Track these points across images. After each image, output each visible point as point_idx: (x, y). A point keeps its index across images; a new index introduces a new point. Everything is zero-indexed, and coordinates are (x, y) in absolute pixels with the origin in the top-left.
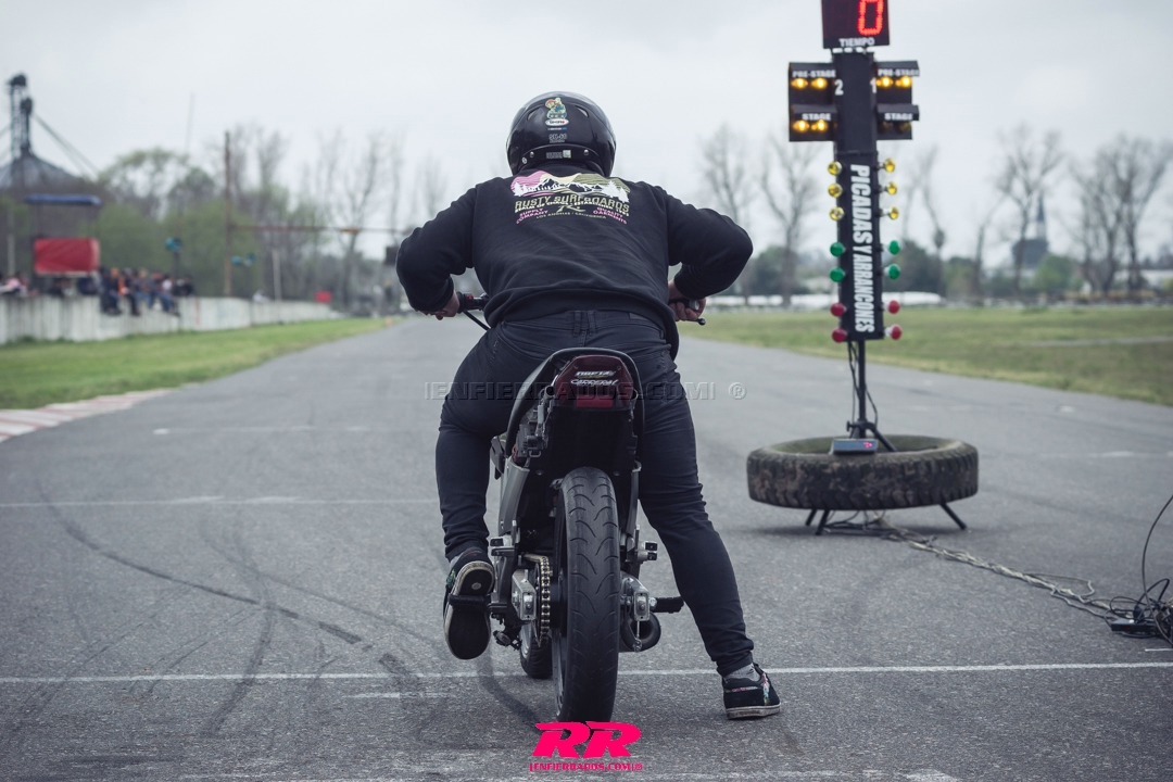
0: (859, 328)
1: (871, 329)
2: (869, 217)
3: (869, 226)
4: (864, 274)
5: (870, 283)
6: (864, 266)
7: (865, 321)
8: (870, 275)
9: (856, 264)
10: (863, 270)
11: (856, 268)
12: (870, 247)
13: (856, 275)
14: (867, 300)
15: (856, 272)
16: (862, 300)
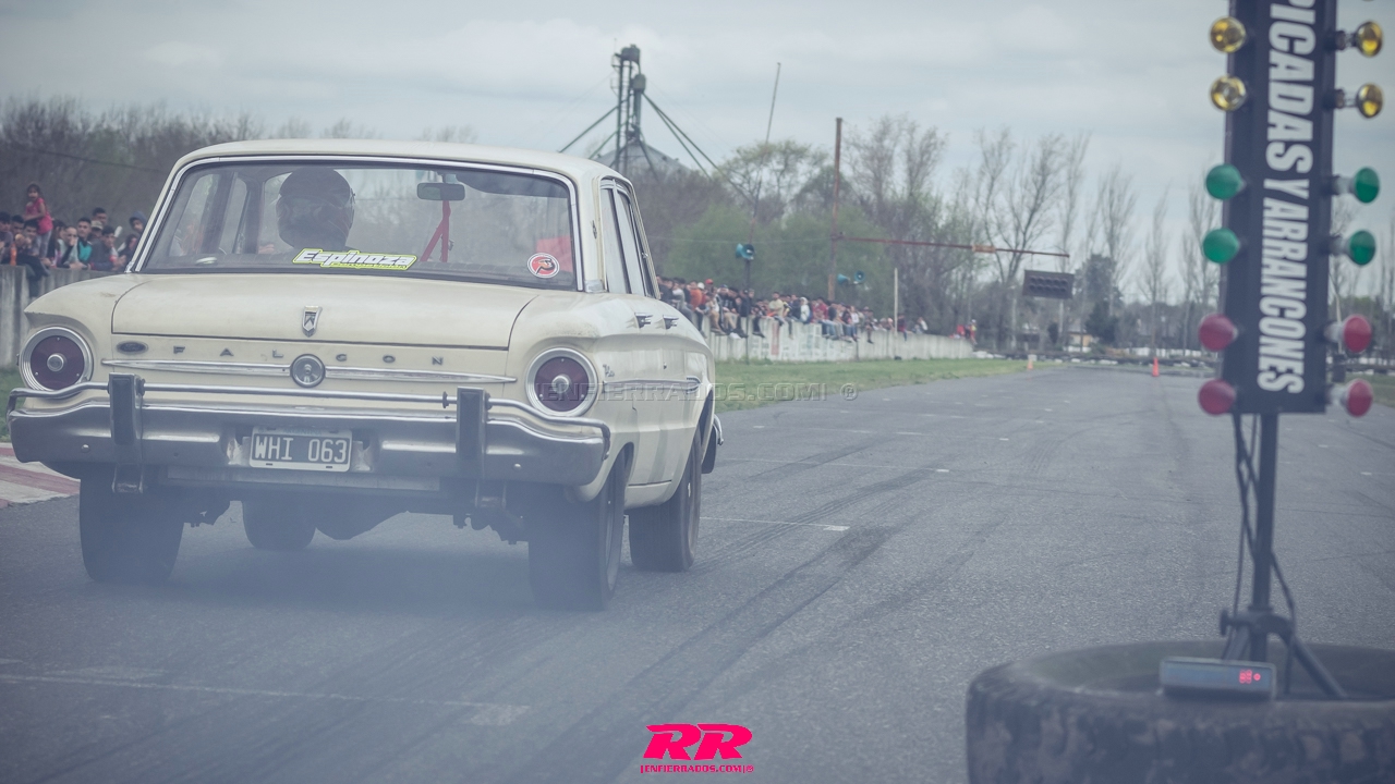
0: (1265, 381)
1: (1297, 386)
2: (1306, 107)
3: (1305, 130)
4: (1286, 249)
5: (1301, 271)
6: (1287, 229)
7: (1282, 365)
8: (1302, 251)
9: (1267, 223)
10: (1285, 239)
11: (1266, 232)
12: (1305, 183)
13: (1266, 252)
14: (1288, 314)
15: (1266, 242)
16: (1276, 312)
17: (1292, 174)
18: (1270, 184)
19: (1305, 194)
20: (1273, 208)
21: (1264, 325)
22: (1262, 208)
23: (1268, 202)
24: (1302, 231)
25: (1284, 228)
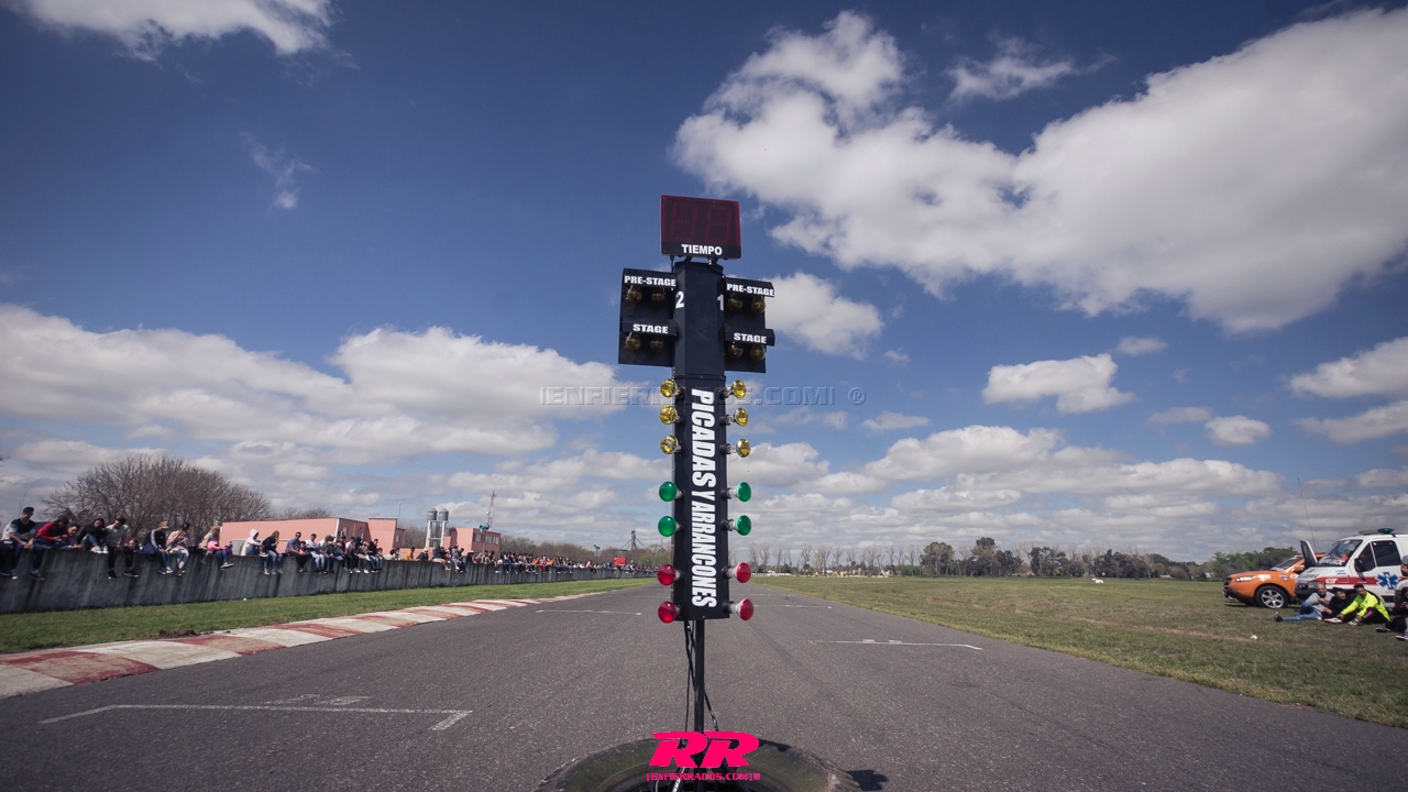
0: (696, 601)
1: (713, 603)
2: (712, 453)
3: (712, 465)
4: (704, 528)
5: (713, 539)
6: (704, 517)
7: (705, 592)
8: (713, 529)
9: (694, 514)
10: (704, 522)
11: (694, 519)
12: (713, 493)
13: (694, 529)
14: (707, 563)
15: (694, 524)
16: (700, 562)
17: (706, 488)
18: (694, 493)
19: (713, 499)
20: (697, 506)
21: (694, 569)
22: (691, 506)
23: (694, 503)
24: (713, 518)
25: (702, 517)
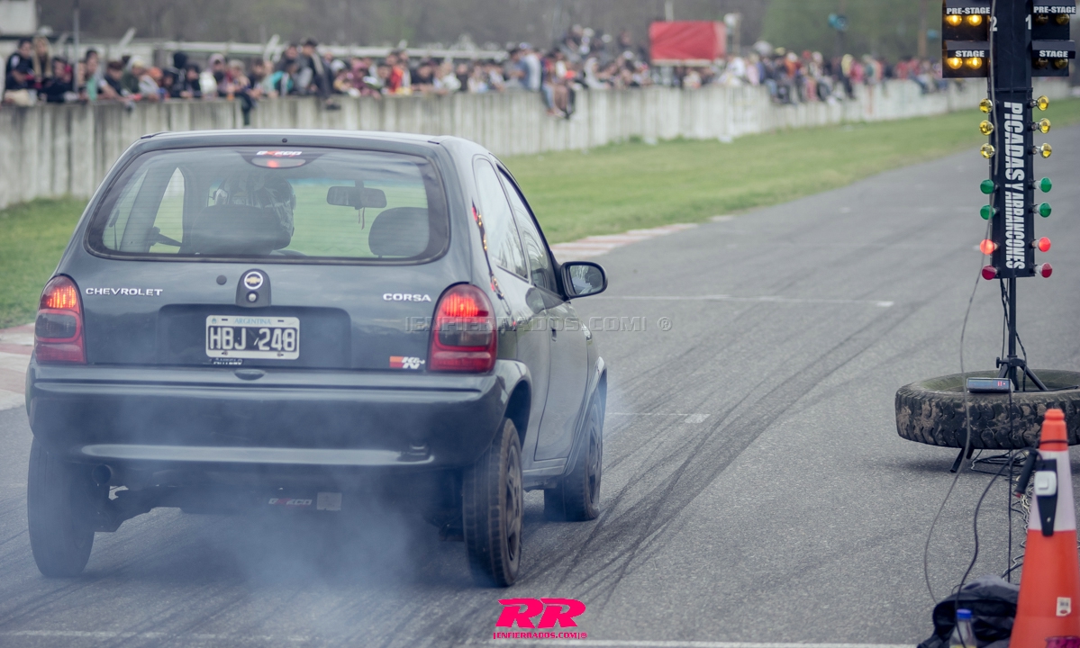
22: (1005, 195)
